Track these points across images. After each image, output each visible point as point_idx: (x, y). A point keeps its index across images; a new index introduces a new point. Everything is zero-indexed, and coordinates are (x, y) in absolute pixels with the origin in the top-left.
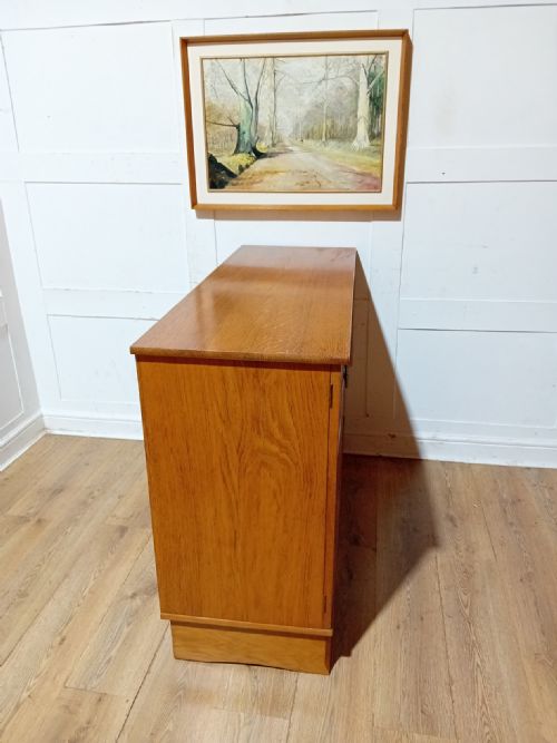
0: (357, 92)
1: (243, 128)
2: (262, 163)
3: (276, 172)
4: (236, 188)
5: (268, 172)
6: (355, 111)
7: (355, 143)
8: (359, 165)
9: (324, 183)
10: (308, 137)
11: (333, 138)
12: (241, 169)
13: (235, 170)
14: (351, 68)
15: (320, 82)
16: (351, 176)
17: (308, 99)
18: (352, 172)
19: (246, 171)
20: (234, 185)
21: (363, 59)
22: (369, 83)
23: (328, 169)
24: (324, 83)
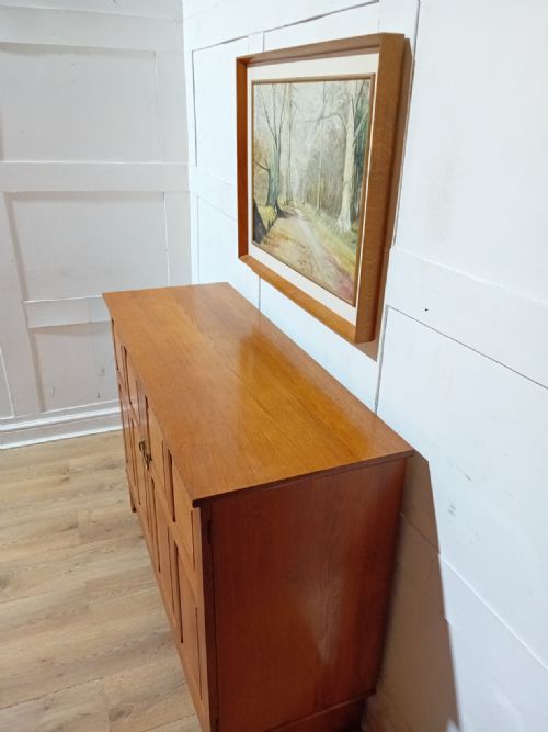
0: (345, 141)
1: (273, 174)
2: (280, 221)
3: (287, 239)
4: (266, 246)
5: (283, 236)
6: (342, 171)
7: (339, 222)
8: (342, 256)
9: (315, 269)
10: (308, 201)
11: (323, 206)
12: (270, 226)
13: (266, 225)
14: (342, 101)
15: (318, 120)
16: (333, 269)
17: (309, 145)
18: (335, 264)
19: (272, 228)
20: (265, 242)
21: (353, 86)
22: (356, 128)
23: (318, 251)
24: (321, 121)
